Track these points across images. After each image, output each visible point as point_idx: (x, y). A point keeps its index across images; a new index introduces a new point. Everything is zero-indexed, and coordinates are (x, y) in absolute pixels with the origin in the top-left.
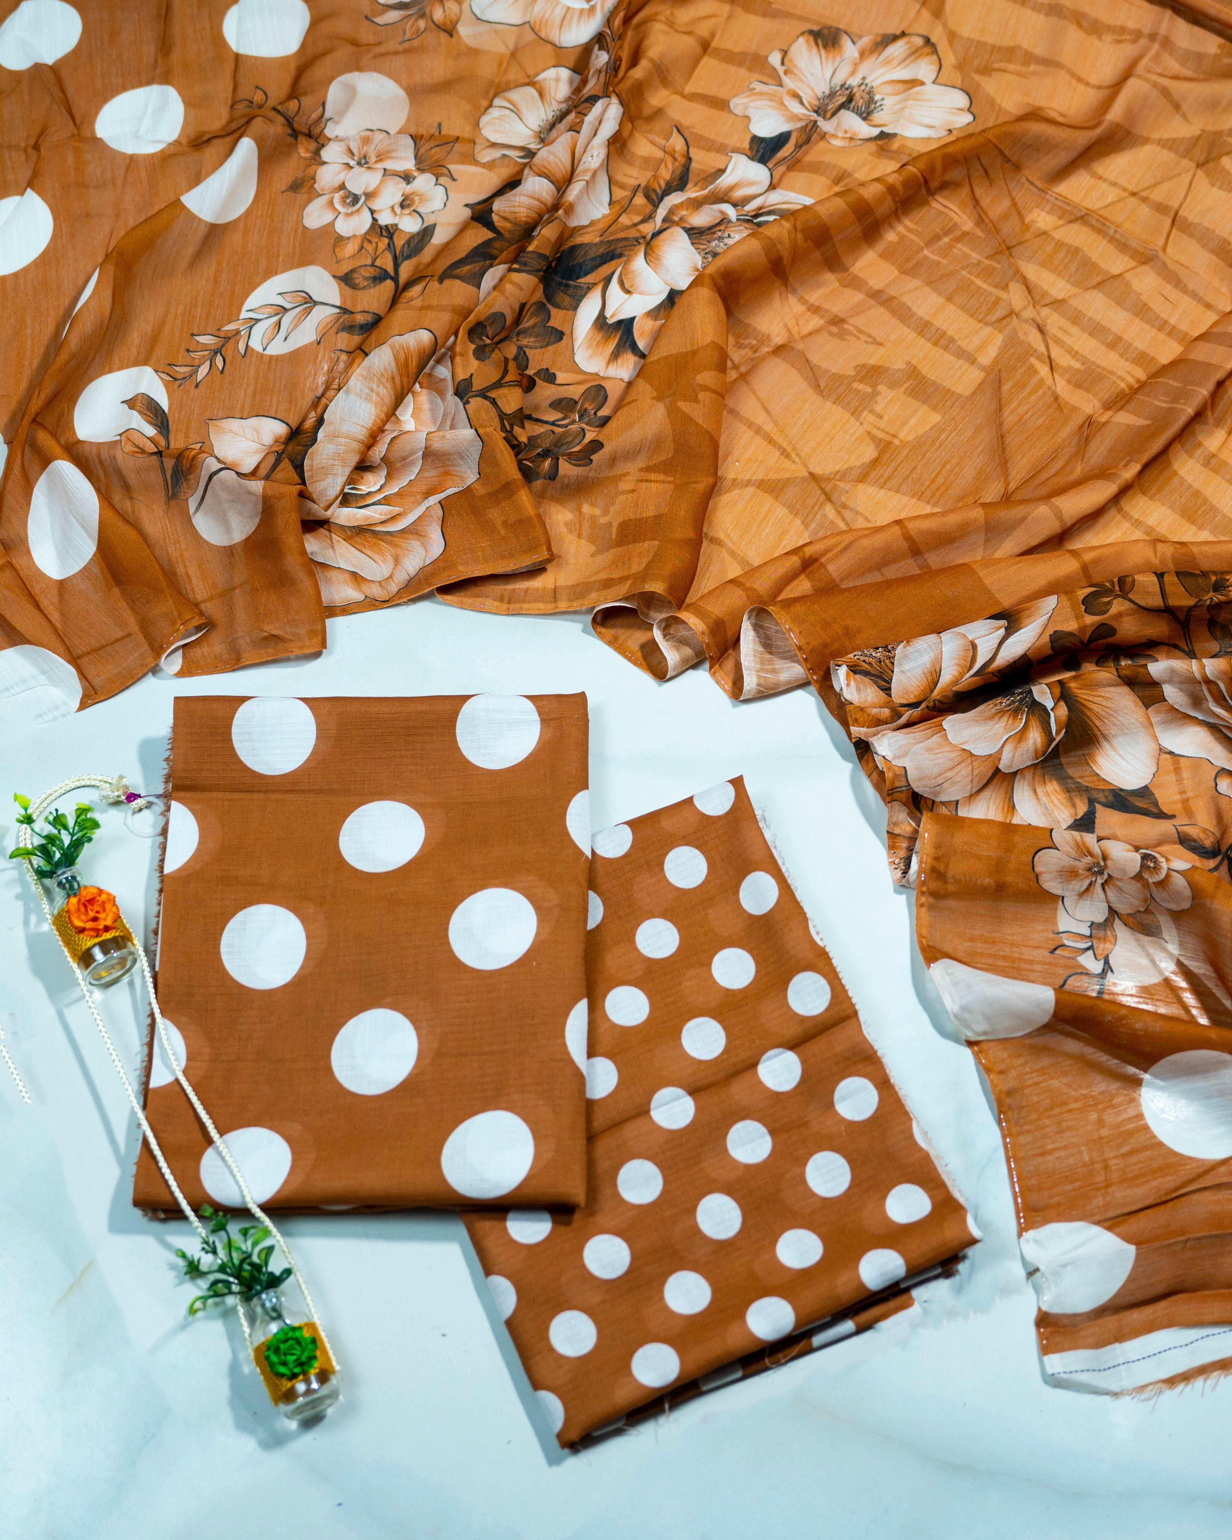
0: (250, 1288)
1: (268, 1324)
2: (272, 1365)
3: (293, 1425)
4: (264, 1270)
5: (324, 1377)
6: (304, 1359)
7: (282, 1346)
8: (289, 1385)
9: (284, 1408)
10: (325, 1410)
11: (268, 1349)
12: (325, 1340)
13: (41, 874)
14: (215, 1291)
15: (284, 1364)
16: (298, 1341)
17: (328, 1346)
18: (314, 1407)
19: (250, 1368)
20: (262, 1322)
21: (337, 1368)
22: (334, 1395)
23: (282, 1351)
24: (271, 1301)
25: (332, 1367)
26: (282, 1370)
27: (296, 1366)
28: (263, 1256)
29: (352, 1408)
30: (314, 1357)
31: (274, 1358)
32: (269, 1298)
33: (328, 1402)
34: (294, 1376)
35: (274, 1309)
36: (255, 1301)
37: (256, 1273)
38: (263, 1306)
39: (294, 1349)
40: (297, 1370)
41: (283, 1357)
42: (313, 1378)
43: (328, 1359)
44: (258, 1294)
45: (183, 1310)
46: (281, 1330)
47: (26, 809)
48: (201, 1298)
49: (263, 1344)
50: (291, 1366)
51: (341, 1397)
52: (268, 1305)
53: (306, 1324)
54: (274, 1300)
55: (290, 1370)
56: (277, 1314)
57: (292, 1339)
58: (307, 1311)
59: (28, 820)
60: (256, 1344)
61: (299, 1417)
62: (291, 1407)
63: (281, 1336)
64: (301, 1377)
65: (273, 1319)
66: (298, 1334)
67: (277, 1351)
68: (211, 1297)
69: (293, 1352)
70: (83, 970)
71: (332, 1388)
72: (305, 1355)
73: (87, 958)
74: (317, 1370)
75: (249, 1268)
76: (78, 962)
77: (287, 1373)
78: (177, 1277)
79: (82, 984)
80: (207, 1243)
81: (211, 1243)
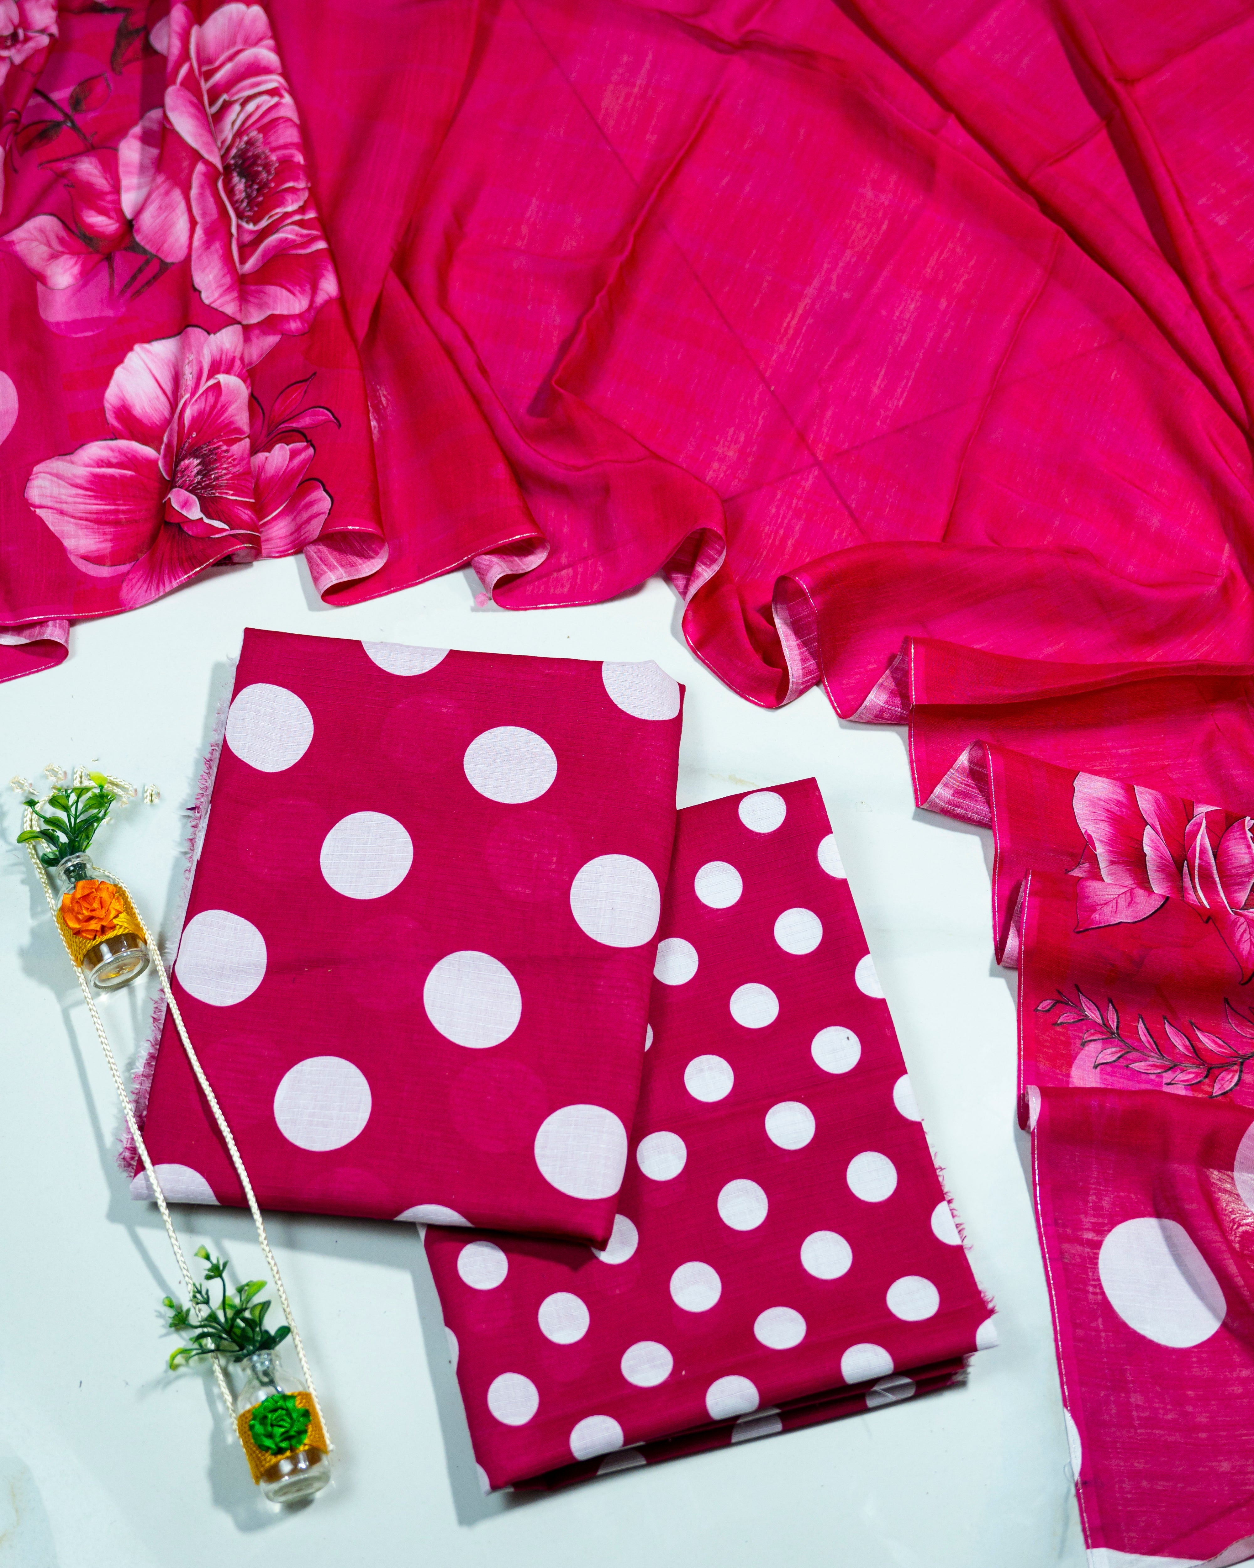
0: (242, 1348)
1: (256, 1389)
2: (256, 1436)
3: (276, 1507)
4: (258, 1327)
5: (314, 1456)
6: (292, 1433)
7: (270, 1416)
8: (274, 1460)
9: (264, 1486)
10: (313, 1493)
11: (254, 1419)
12: (320, 1414)
13: (49, 862)
14: (202, 1347)
15: (270, 1436)
16: (289, 1413)
17: (323, 1421)
18: (301, 1490)
19: (232, 1437)
20: (248, 1386)
21: (331, 1447)
22: (324, 1478)
23: (269, 1421)
24: (262, 1363)
25: (325, 1445)
26: (268, 1443)
27: (282, 1441)
28: (258, 1312)
29: (344, 1492)
30: (305, 1432)
31: (260, 1429)
32: (261, 1360)
33: (316, 1485)
34: (280, 1451)
35: (266, 1373)
36: (246, 1361)
37: (249, 1330)
38: (254, 1368)
39: (283, 1420)
40: (284, 1445)
41: (270, 1428)
42: (301, 1457)
43: (322, 1436)
44: (250, 1354)
45: (161, 1366)
46: (270, 1398)
48: (183, 1351)
49: (248, 1412)
50: (278, 1439)
51: (332, 1482)
52: (260, 1368)
53: (300, 1394)
54: (267, 1363)
55: (276, 1445)
56: (268, 1379)
57: (282, 1408)
58: (303, 1380)
59: (31, 801)
60: (240, 1413)
61: (283, 1499)
62: (275, 1486)
63: (270, 1405)
64: (288, 1453)
65: (263, 1384)
66: (289, 1404)
67: (263, 1420)
68: (195, 1351)
69: (281, 1423)
70: (87, 971)
71: (322, 1470)
72: (295, 1429)
73: (93, 958)
74: (307, 1448)
75: (242, 1324)
76: (82, 962)
77: (273, 1446)
78: (163, 1326)
79: (84, 987)
80: (200, 1292)
81: (204, 1292)
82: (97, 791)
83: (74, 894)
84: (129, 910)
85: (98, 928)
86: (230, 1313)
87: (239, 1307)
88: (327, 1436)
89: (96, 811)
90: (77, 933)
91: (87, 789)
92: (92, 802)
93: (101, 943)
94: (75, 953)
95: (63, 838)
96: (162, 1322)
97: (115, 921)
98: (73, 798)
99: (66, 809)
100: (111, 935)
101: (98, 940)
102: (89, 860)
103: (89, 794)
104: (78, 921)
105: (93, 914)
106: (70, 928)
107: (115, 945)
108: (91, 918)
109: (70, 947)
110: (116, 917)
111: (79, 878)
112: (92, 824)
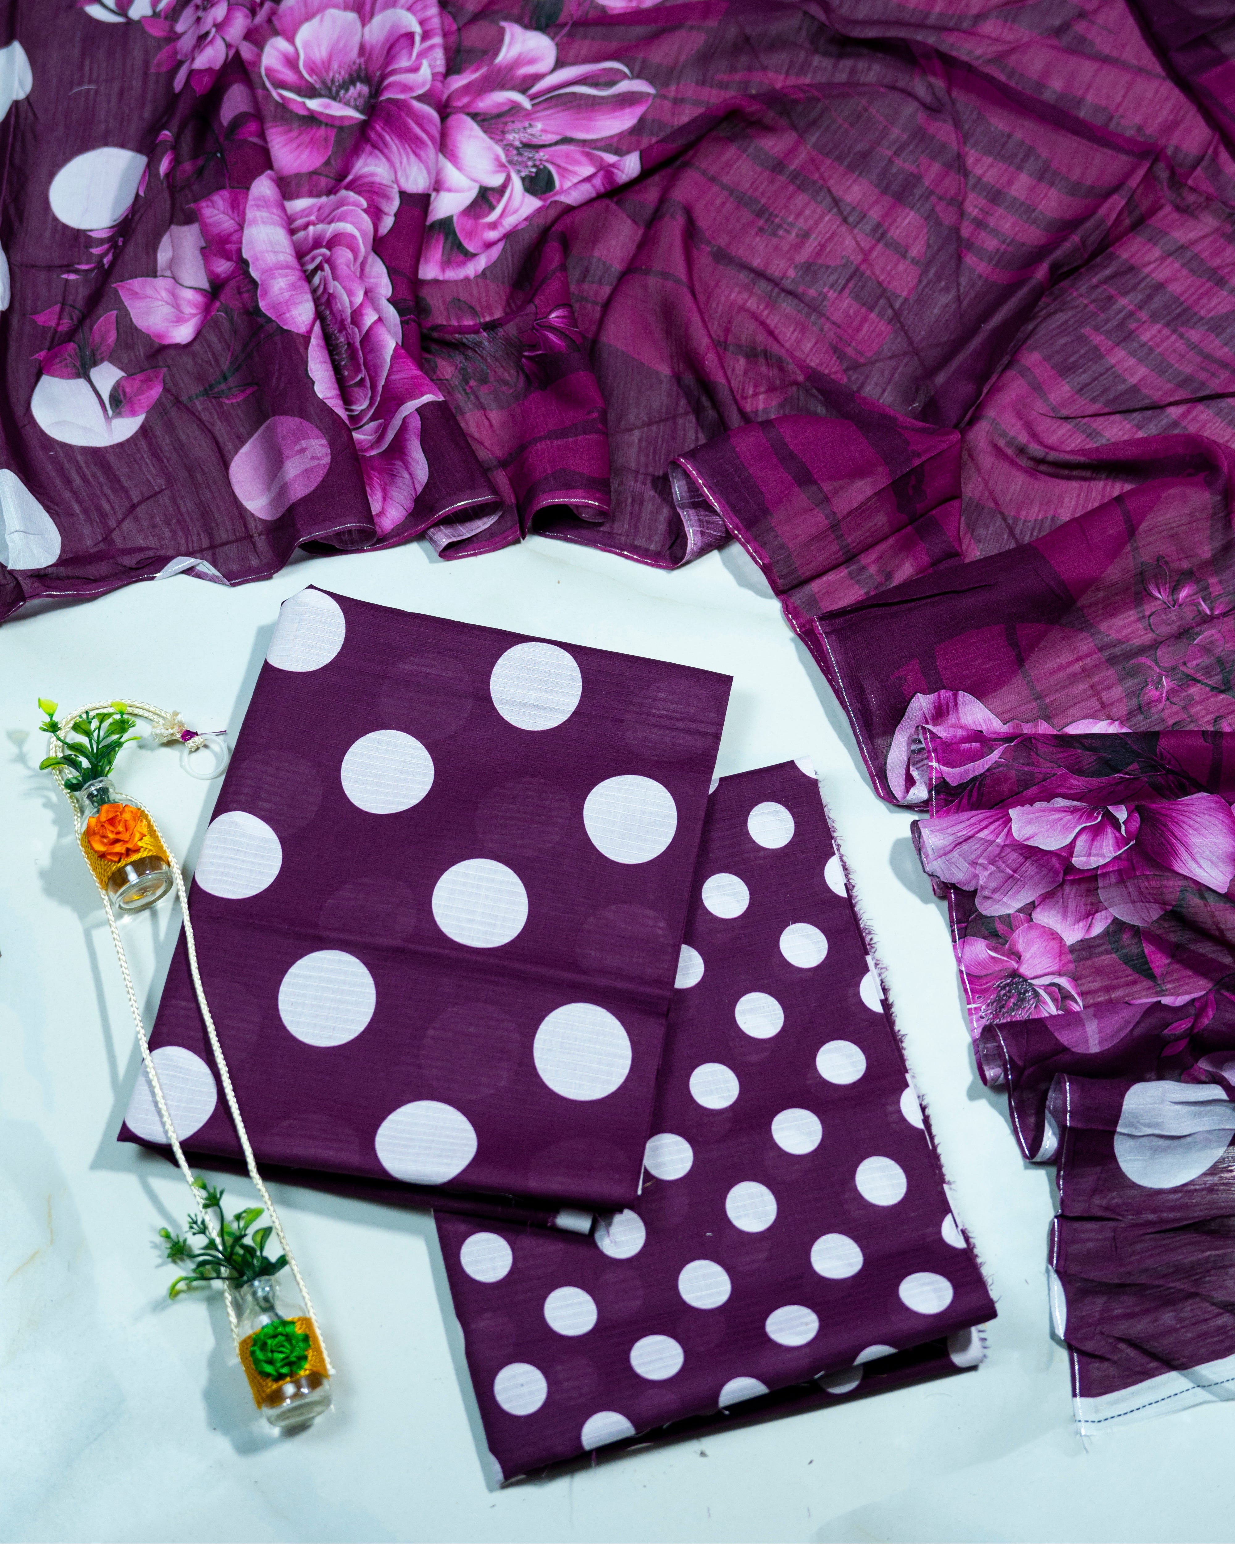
0: (242, 1275)
1: (256, 1315)
2: (257, 1362)
3: (276, 1431)
4: (258, 1253)
5: (315, 1380)
6: (293, 1359)
7: (269, 1342)
8: (275, 1386)
9: (267, 1411)
10: (313, 1418)
11: (254, 1345)
12: (321, 1338)
13: (73, 787)
14: (202, 1274)
15: (271, 1362)
16: (288, 1337)
17: (323, 1345)
18: (302, 1414)
19: (234, 1360)
20: (251, 1311)
21: (331, 1371)
22: (325, 1401)
23: (269, 1348)
24: (263, 1289)
25: (325, 1369)
26: (269, 1369)
27: (283, 1367)
28: (259, 1238)
29: (343, 1420)
30: (305, 1358)
31: (260, 1355)
32: (261, 1287)
33: (318, 1409)
34: (280, 1377)
35: (266, 1299)
36: (246, 1288)
37: (248, 1257)
38: (254, 1294)
39: (283, 1346)
40: (285, 1370)
41: (270, 1355)
42: (303, 1381)
43: (322, 1361)
44: (250, 1280)
45: (163, 1290)
46: (271, 1323)
47: (51, 716)
48: (185, 1279)
49: (250, 1337)
50: (279, 1365)
51: (332, 1406)
52: (260, 1293)
53: (299, 1319)
54: (267, 1289)
55: (277, 1371)
56: (268, 1306)
57: (282, 1334)
58: (303, 1305)
59: (54, 728)
60: (243, 1337)
61: (283, 1423)
62: (276, 1411)
63: (270, 1331)
64: (289, 1379)
65: (264, 1310)
66: (289, 1329)
67: (264, 1346)
68: (197, 1279)
69: (282, 1349)
70: (111, 894)
71: (322, 1394)
72: (295, 1354)
73: (118, 880)
74: (307, 1372)
75: (241, 1252)
76: (107, 885)
77: (274, 1373)
78: (160, 1257)
79: (108, 909)
80: (195, 1223)
81: (199, 1222)
82: (118, 717)
83: (99, 818)
84: (152, 832)
85: (123, 851)
86: (229, 1240)
87: (238, 1234)
88: (327, 1360)
89: (118, 736)
90: (102, 856)
91: (109, 715)
92: (114, 727)
93: (126, 865)
94: (100, 876)
95: (85, 763)
96: (158, 1252)
97: (140, 844)
98: (95, 724)
99: (88, 734)
100: (135, 857)
101: (123, 863)
102: (112, 785)
103: (110, 720)
104: (104, 844)
105: (119, 837)
106: (95, 851)
107: (140, 866)
108: (117, 841)
109: (95, 869)
110: (141, 839)
111: (102, 802)
112: (113, 749)
